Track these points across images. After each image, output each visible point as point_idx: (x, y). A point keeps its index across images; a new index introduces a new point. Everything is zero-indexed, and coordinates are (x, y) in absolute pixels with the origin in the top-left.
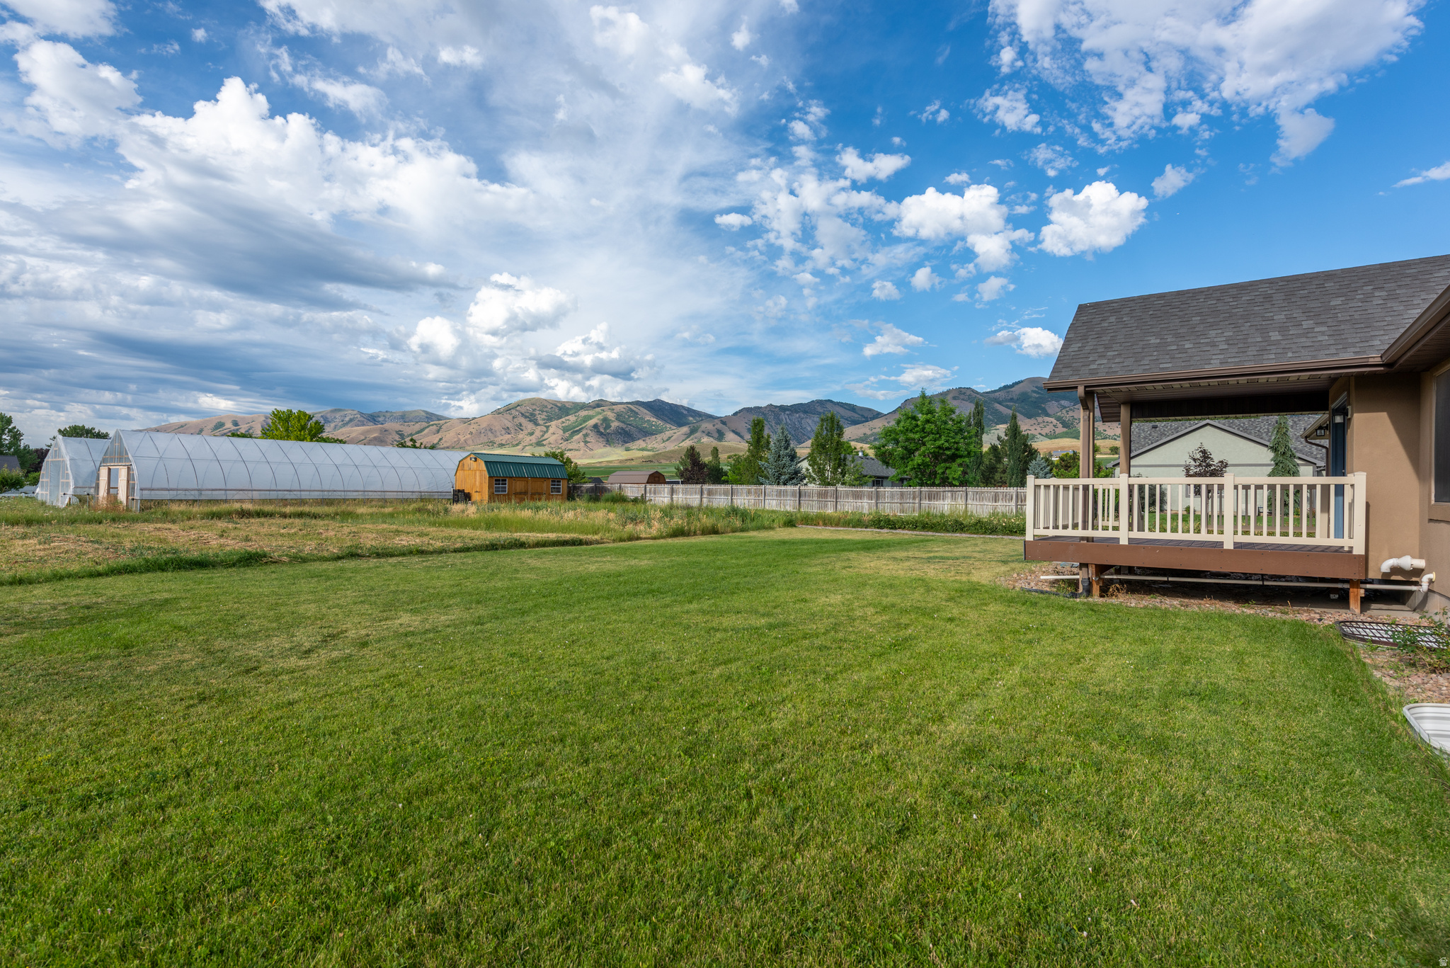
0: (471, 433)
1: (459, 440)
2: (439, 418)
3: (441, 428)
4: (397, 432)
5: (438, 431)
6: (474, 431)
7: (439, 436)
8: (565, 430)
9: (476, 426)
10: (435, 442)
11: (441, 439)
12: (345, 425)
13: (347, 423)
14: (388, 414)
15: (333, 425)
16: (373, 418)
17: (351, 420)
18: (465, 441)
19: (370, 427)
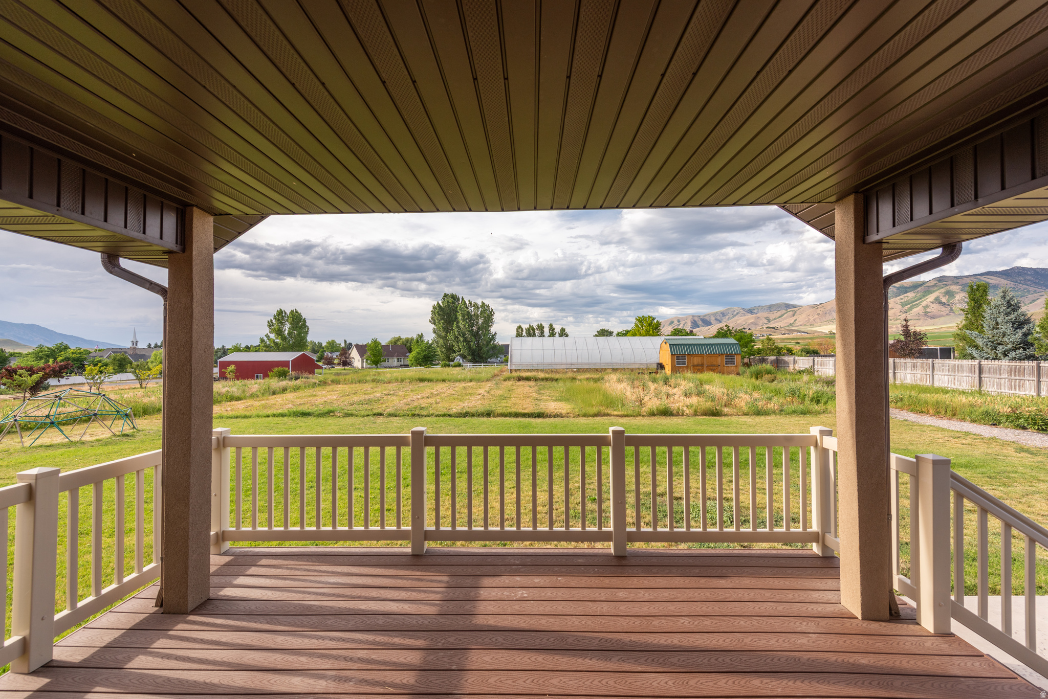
0: (819, 314)
1: (809, 320)
2: (794, 306)
3: (795, 313)
4: (765, 318)
5: (794, 315)
6: (821, 313)
7: (794, 318)
8: (903, 305)
9: (822, 309)
10: (792, 322)
11: (796, 320)
12: (734, 317)
13: (735, 316)
14: (760, 308)
15: (727, 317)
16: (751, 311)
17: (737, 313)
18: (814, 320)
19: (750, 315)
